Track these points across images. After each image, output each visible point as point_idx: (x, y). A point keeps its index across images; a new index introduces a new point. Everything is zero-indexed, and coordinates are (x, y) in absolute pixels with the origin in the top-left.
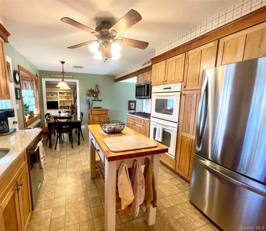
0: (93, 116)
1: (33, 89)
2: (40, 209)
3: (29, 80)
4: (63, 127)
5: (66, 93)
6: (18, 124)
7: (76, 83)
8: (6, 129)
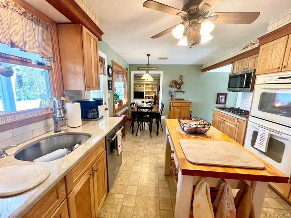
0: (174, 107)
1: (123, 81)
2: (115, 192)
3: (121, 74)
4: (144, 116)
5: (151, 84)
6: (108, 110)
7: (160, 74)
8: (95, 115)
